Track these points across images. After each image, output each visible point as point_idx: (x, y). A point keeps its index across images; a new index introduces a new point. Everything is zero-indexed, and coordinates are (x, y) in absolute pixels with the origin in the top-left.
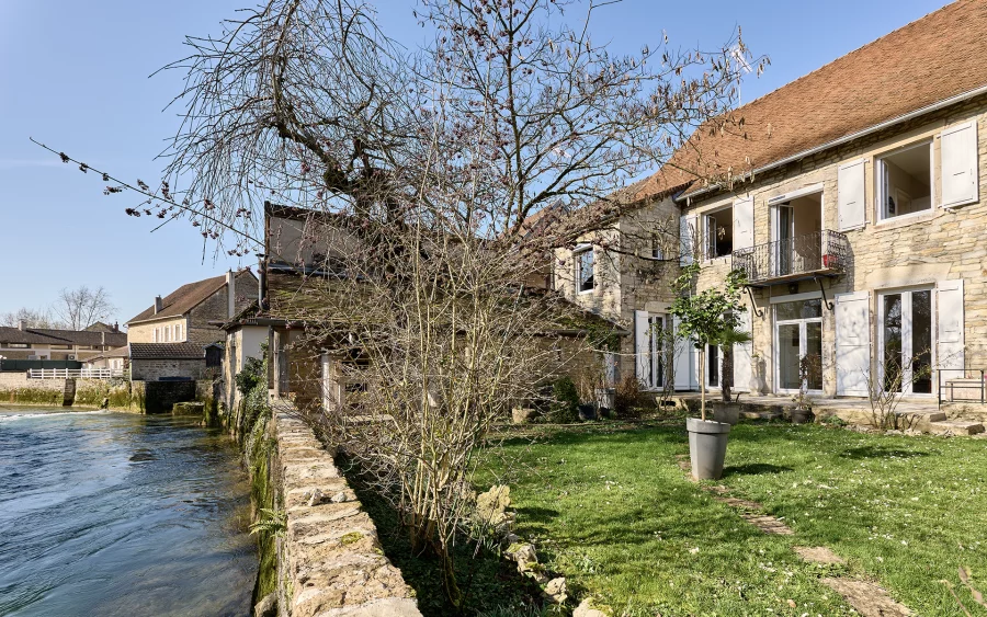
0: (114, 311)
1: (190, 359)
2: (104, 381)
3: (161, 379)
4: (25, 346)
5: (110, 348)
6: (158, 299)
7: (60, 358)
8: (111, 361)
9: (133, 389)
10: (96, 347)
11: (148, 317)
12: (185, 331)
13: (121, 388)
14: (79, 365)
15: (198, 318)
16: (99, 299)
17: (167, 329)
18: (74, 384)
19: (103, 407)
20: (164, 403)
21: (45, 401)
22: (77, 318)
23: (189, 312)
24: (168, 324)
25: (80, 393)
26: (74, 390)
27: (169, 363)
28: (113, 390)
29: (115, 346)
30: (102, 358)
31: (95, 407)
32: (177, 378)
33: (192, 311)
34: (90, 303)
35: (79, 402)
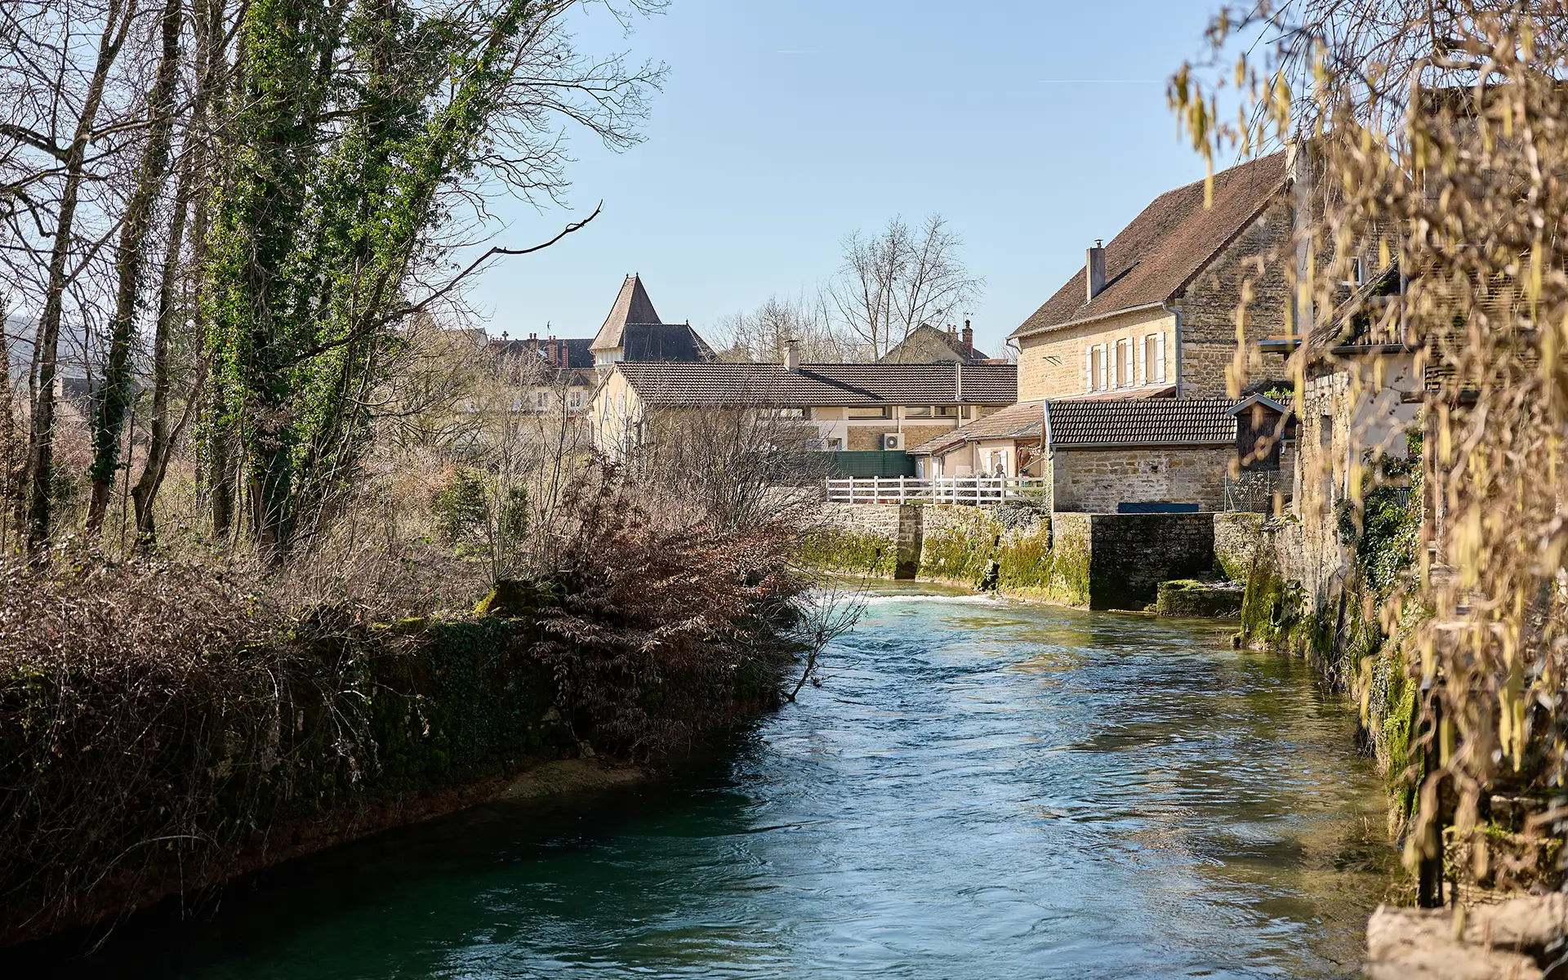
0: (965, 291)
1: (1194, 447)
2: (987, 514)
3: (1122, 507)
4: (796, 413)
5: (974, 410)
6: (1095, 254)
7: (867, 446)
8: (985, 453)
9: (1058, 534)
10: (943, 411)
11: (1069, 312)
12: (1172, 355)
13: (1027, 534)
14: (908, 465)
15: (1205, 308)
16: (930, 256)
17: (1120, 349)
18: (918, 519)
19: (985, 585)
20: (1136, 580)
21: (858, 562)
22: (881, 319)
23: (1181, 292)
24: (1124, 333)
25: (934, 543)
26: (918, 536)
27: (1143, 461)
28: (1008, 538)
29: (988, 406)
30: (962, 443)
31: (967, 584)
32: (1164, 505)
33: (1191, 288)
34: (911, 269)
35: (935, 570)
